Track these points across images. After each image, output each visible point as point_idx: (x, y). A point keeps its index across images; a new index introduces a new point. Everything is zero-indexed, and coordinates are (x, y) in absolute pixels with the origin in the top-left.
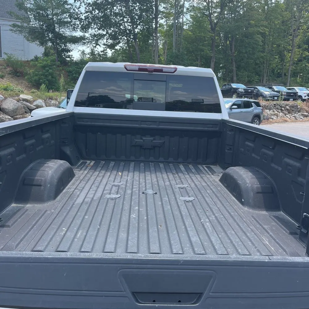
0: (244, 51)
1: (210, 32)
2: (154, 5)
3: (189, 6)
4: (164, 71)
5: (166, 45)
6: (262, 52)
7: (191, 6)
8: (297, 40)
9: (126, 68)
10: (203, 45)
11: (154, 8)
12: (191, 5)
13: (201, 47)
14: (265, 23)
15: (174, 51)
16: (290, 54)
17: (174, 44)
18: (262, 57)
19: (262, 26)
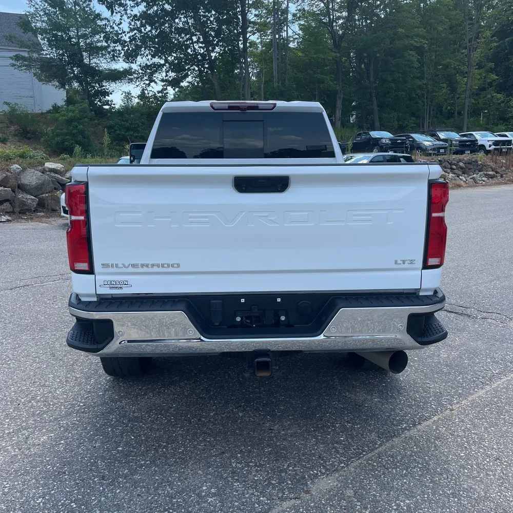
0: (390, 79)
1: (332, 51)
2: (239, 12)
3: (296, 11)
4: (259, 108)
5: (263, 76)
6: (418, 78)
7: (300, 10)
8: (476, 56)
9: (212, 107)
10: (322, 73)
11: (240, 17)
12: (299, 7)
13: (319, 76)
14: (421, 31)
15: (276, 85)
16: (465, 79)
17: (275, 73)
18: (420, 87)
19: (418, 36)
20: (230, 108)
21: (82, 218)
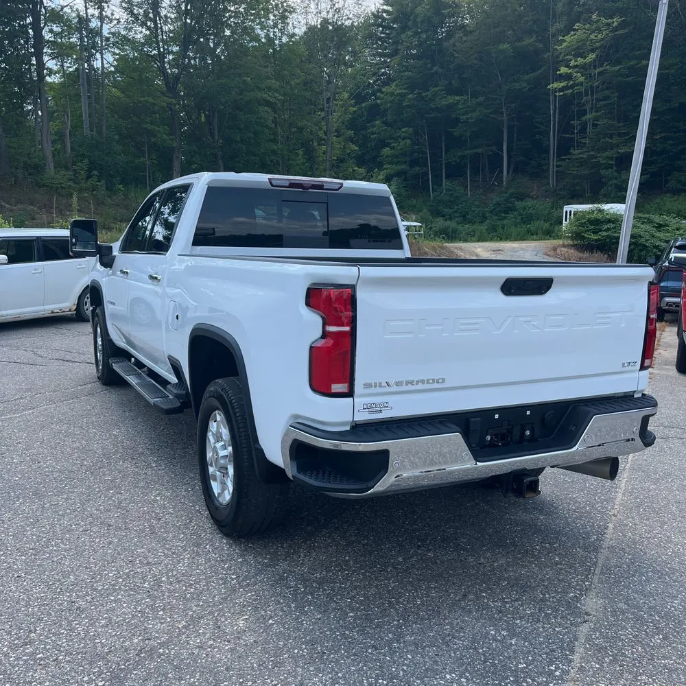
0: (238, 138)
1: (165, 96)
2: (29, 24)
3: (109, 34)
5: (68, 119)
6: (271, 141)
7: (113, 34)
8: (336, 119)
9: (271, 183)
10: (152, 123)
11: (30, 31)
12: (113, 30)
14: (274, 83)
15: (87, 132)
16: (324, 148)
17: (85, 117)
18: (274, 152)
19: (270, 88)
20: (292, 185)
21: (347, 329)
